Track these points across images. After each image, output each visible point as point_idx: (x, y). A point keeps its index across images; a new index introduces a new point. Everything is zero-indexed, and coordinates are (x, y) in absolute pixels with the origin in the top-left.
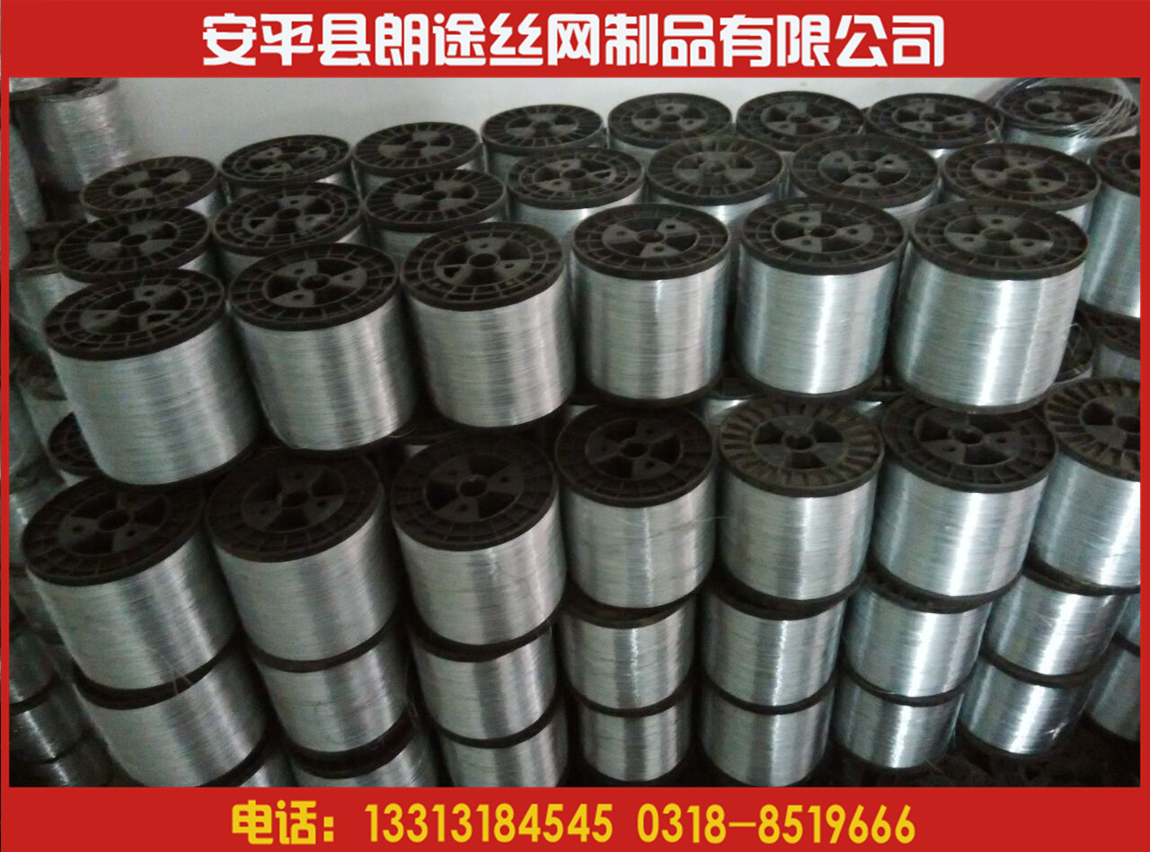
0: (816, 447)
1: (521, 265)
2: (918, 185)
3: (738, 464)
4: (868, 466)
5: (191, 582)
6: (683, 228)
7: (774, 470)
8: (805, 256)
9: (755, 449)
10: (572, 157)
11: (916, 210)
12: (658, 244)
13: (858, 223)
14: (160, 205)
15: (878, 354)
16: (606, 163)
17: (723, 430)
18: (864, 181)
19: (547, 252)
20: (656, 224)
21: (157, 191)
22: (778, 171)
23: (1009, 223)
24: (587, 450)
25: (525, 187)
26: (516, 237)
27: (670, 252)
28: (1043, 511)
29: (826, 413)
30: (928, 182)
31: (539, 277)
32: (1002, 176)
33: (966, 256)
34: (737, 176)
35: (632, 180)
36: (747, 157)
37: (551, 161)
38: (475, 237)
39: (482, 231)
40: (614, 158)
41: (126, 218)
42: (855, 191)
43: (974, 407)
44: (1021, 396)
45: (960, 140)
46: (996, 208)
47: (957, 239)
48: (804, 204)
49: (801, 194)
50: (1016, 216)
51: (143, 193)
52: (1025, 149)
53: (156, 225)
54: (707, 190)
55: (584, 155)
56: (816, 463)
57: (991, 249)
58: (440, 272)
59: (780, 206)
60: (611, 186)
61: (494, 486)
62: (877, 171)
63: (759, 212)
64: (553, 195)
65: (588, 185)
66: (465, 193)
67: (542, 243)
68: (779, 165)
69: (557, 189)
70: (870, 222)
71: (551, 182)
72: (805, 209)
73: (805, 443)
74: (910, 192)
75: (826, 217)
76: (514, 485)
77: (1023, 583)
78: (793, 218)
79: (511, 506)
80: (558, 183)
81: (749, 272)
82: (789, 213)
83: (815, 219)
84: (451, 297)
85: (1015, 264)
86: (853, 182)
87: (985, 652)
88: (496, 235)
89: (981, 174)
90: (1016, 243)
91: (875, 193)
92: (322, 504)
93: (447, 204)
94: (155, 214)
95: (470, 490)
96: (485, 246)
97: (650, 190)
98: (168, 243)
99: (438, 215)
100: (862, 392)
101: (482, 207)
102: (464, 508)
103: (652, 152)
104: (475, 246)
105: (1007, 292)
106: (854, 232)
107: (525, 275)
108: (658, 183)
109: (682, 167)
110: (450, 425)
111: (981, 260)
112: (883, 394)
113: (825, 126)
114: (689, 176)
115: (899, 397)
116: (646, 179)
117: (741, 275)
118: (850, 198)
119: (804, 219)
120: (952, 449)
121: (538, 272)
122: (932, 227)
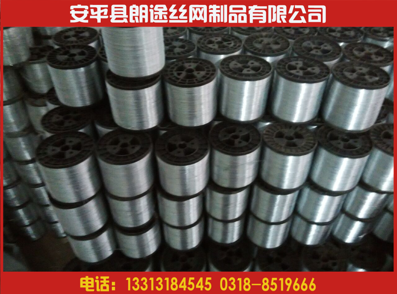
0: (295, 140)
1: (203, 73)
2: (335, 54)
3: (270, 144)
4: (312, 147)
5: (90, 170)
6: (257, 64)
7: (281, 146)
8: (297, 76)
9: (275, 139)
10: (218, 36)
11: (333, 63)
12: (248, 69)
13: (315, 66)
14: (80, 43)
15: (317, 111)
16: (230, 39)
17: (264, 132)
18: (317, 52)
19: (211, 69)
20: (247, 62)
21: (78, 39)
22: (288, 46)
23: (365, 70)
24: (220, 136)
25: (203, 46)
26: (201, 63)
27: (252, 72)
28: (367, 166)
29: (298, 129)
30: (338, 54)
31: (208, 78)
32: (363, 54)
33: (350, 80)
34: (275, 47)
35: (239, 46)
36: (278, 41)
37: (211, 37)
38: (187, 62)
39: (189, 61)
40: (233, 38)
41: (69, 47)
42: (314, 55)
43: (348, 131)
44: (363, 128)
45: (349, 40)
46: (360, 64)
47: (347, 74)
48: (297, 59)
49: (296, 55)
50: (367, 68)
51: (74, 39)
52: (371, 45)
53: (79, 50)
54: (264, 51)
55: (223, 36)
56: (294, 145)
57: (358, 78)
58: (175, 74)
59: (288, 59)
60: (232, 47)
61: (189, 145)
62: (321, 49)
63: (282, 60)
64: (212, 50)
65: (224, 47)
66: (182, 47)
67: (209, 66)
68: (289, 44)
69: (214, 47)
70: (319, 67)
71: (211, 45)
72: (297, 60)
73: (291, 138)
74: (332, 57)
75: (305, 64)
76: (195, 145)
77: (357, 189)
78: (293, 63)
79: (195, 152)
80: (214, 45)
81: (277, 81)
82: (291, 61)
83: (300, 64)
84: (180, 83)
85: (366, 84)
86: (313, 52)
87: (342, 210)
88: (194, 62)
89: (356, 53)
90: (367, 77)
91: (320, 57)
92: (133, 148)
93: (177, 50)
94: (79, 47)
95: (181, 146)
96: (190, 66)
97: (245, 50)
98: (83, 57)
99: (174, 54)
100: (310, 123)
101: (189, 52)
102: (179, 152)
103: (246, 36)
104: (187, 65)
105: (362, 93)
106: (313, 69)
107: (204, 77)
108: (248, 48)
109: (256, 42)
110: (174, 125)
111: (355, 82)
112: (318, 124)
113: (304, 32)
114: (259, 46)
115: (323, 125)
116: (244, 46)
117: (274, 81)
118: (312, 58)
119: (297, 64)
120: (339, 143)
121: (208, 76)
122: (339, 69)
